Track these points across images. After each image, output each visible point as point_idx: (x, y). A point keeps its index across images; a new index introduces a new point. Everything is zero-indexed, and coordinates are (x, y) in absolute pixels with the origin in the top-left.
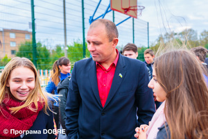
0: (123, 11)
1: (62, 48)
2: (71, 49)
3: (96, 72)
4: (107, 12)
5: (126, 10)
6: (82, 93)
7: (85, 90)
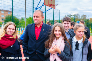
0: (49, 5)
1: (24, 19)
2: (27, 19)
3: (35, 28)
4: (43, 6)
5: (50, 5)
6: (29, 36)
7: (31, 35)
